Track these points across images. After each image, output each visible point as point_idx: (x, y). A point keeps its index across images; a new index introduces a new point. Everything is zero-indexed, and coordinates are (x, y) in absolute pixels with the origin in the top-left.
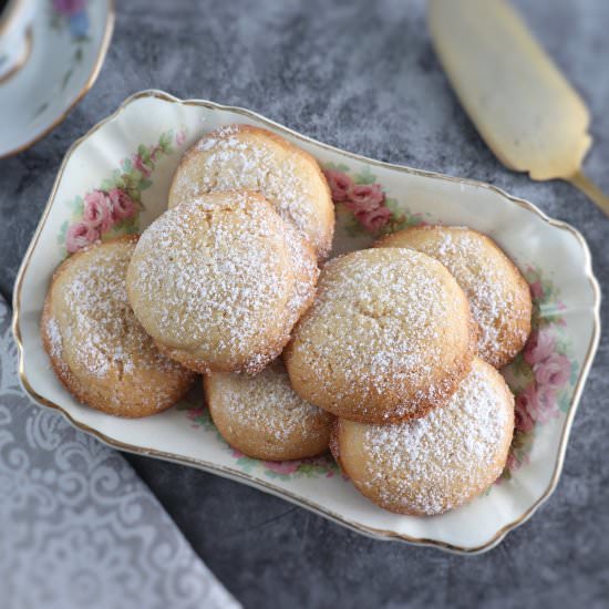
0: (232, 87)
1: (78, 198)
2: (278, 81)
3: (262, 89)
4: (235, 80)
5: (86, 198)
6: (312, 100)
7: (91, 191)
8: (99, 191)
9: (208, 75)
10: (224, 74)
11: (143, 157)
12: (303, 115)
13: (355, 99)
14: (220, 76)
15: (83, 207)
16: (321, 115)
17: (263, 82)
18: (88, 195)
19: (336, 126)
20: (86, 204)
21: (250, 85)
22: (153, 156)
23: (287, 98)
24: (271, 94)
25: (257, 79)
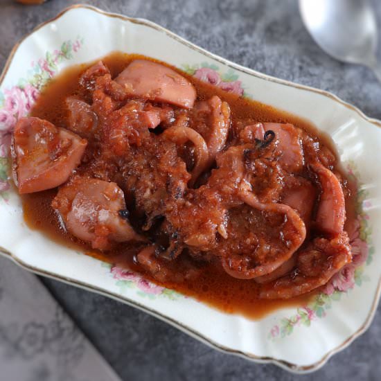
0: (183, 16)
1: (360, 284)
2: (216, 12)
3: (205, 17)
4: (184, 11)
5: (353, 284)
6: (243, 24)
7: (349, 291)
8: (342, 291)
9: (164, 8)
10: (176, 7)
11: (306, 318)
12: (237, 35)
13: (275, 23)
14: (173, 8)
15: (355, 277)
16: (251, 35)
17: (206, 12)
18: (351, 287)
19: (262, 43)
20: (353, 280)
21: (196, 14)
22: (298, 318)
23: (225, 24)
24: (213, 21)
25: (201, 10)
